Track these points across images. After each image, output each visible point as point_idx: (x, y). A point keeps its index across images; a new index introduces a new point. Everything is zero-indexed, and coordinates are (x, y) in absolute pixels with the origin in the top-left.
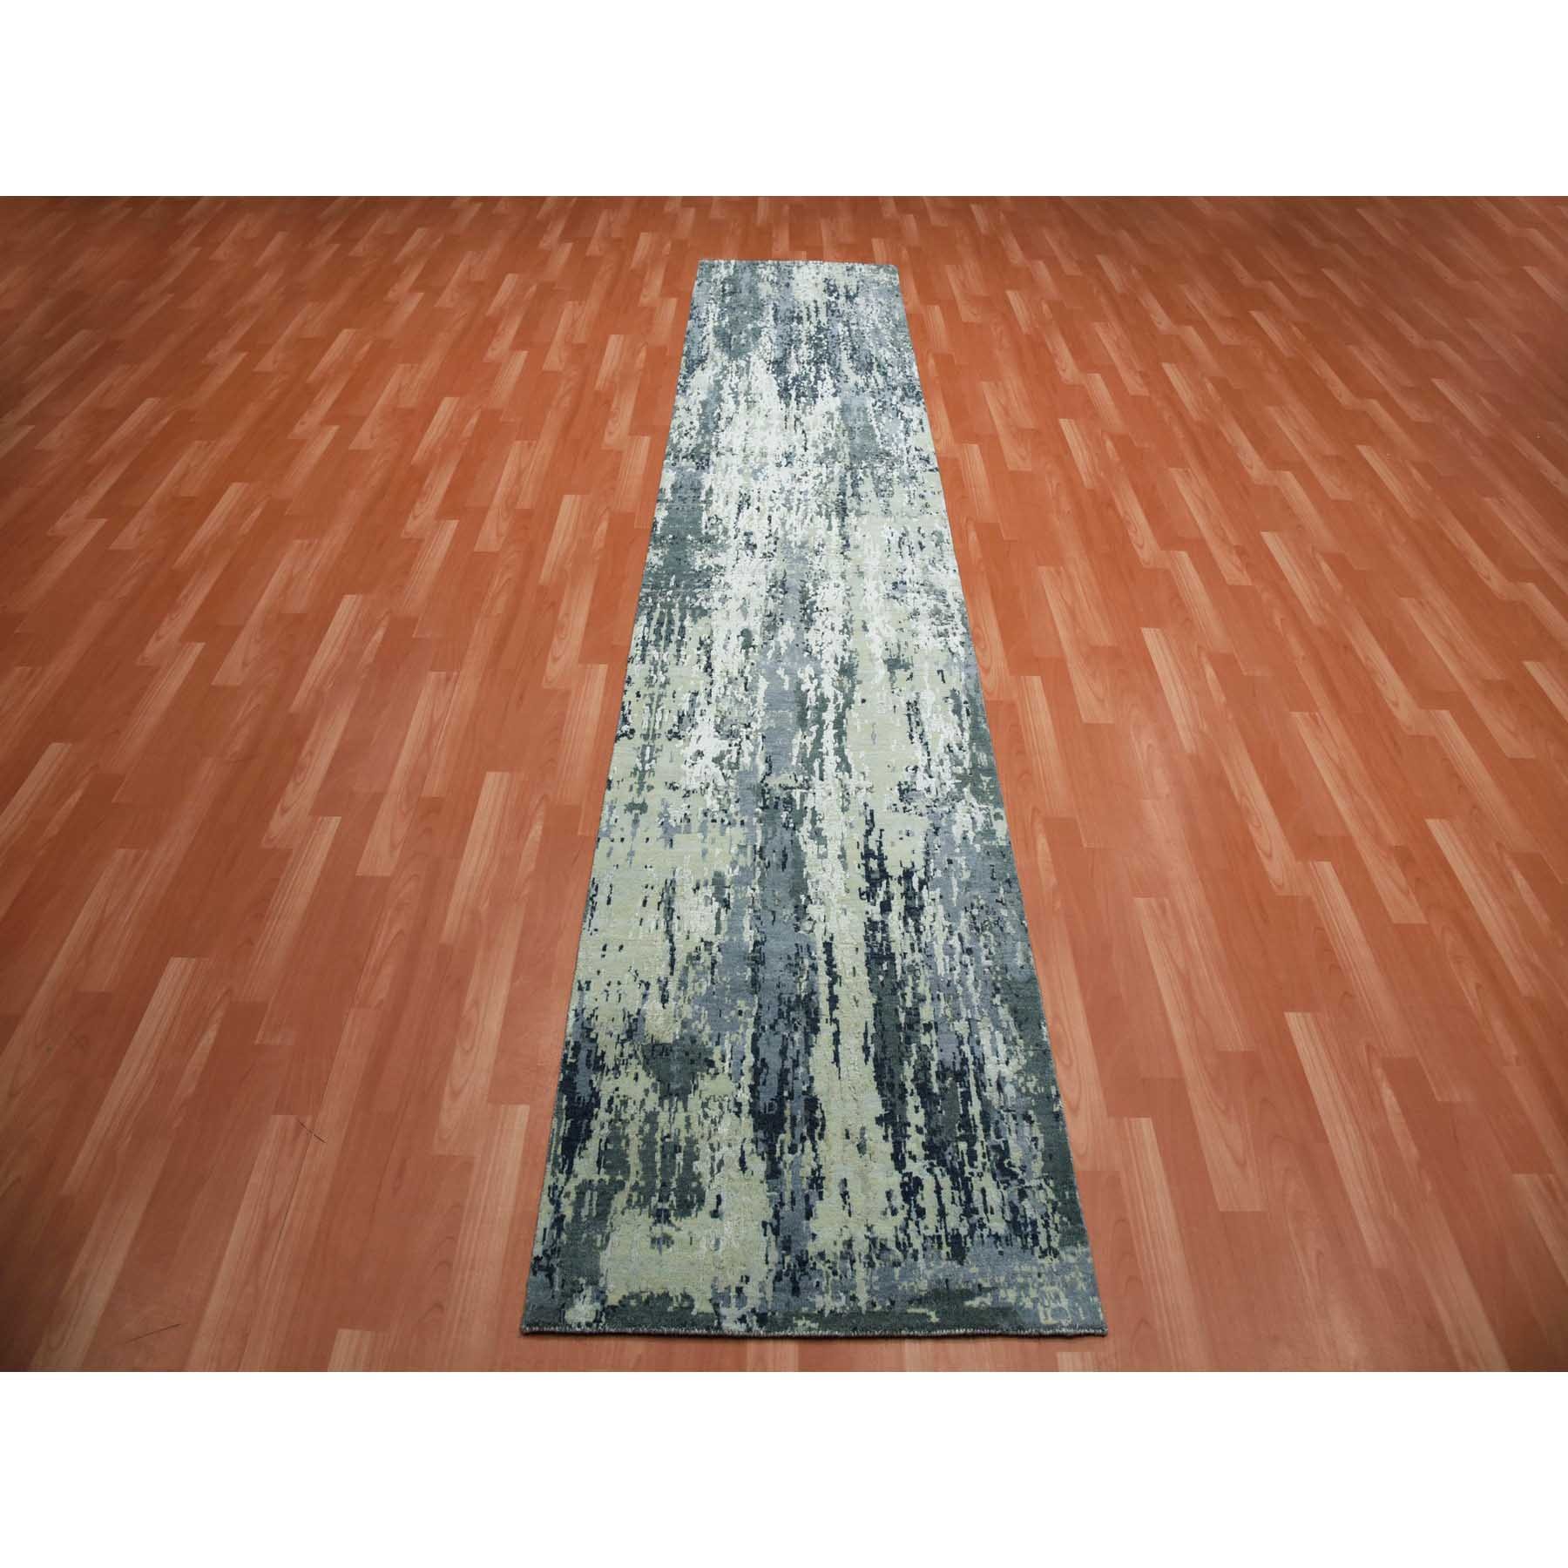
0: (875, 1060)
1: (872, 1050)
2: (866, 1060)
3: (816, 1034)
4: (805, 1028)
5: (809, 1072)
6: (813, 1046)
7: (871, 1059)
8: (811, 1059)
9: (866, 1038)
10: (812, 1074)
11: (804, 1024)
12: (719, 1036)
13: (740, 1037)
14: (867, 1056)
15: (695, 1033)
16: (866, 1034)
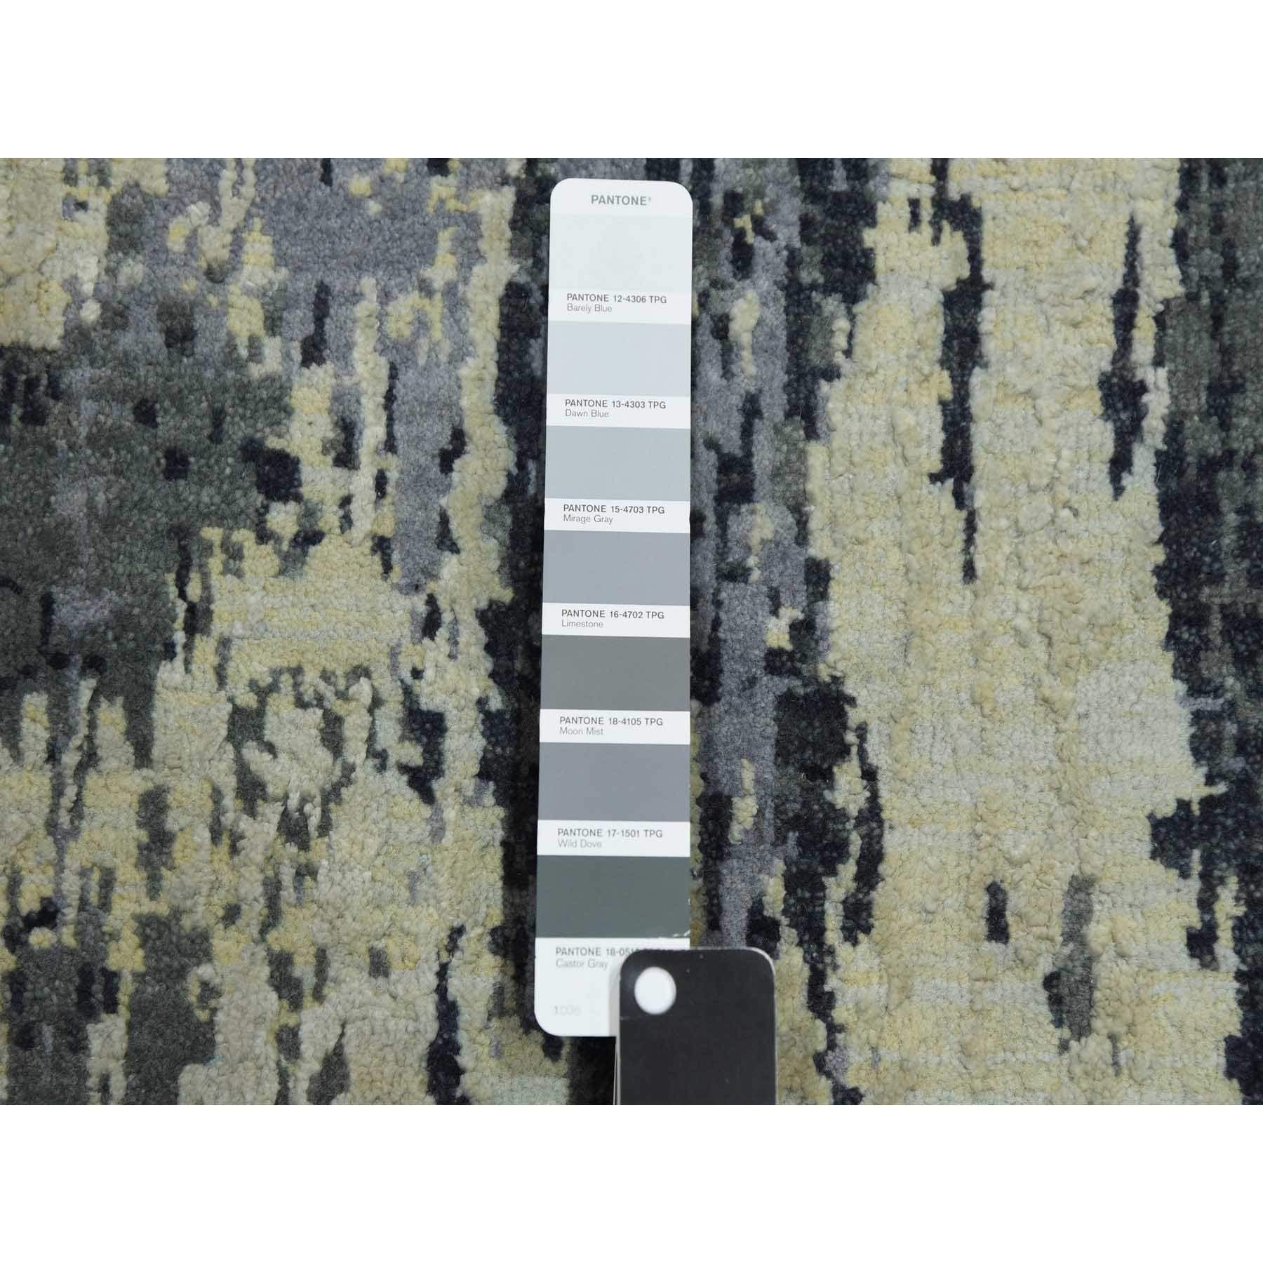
0: (1168, 464)
1: (1157, 404)
2: (1120, 464)
3: (852, 298)
4: (793, 261)
5: (802, 537)
6: (831, 374)
7: (1143, 459)
8: (816, 453)
9: (1125, 325)
10: (819, 547)
11: (788, 233)
12: (322, 302)
13: (435, 309)
14: (1127, 435)
15: (190, 286)
16: (1126, 301)
